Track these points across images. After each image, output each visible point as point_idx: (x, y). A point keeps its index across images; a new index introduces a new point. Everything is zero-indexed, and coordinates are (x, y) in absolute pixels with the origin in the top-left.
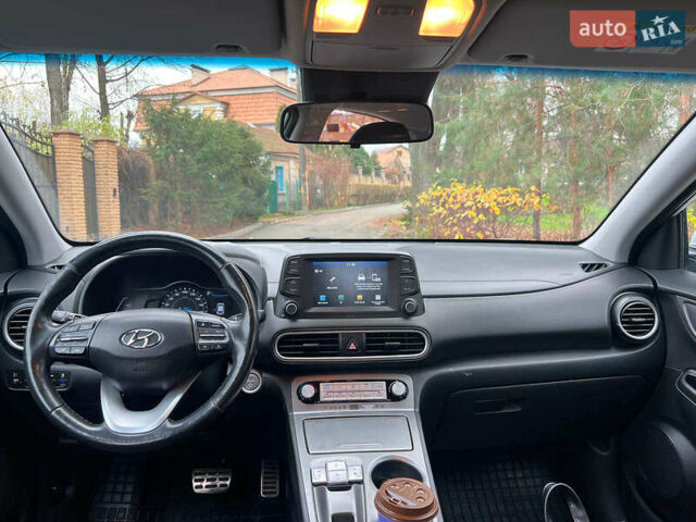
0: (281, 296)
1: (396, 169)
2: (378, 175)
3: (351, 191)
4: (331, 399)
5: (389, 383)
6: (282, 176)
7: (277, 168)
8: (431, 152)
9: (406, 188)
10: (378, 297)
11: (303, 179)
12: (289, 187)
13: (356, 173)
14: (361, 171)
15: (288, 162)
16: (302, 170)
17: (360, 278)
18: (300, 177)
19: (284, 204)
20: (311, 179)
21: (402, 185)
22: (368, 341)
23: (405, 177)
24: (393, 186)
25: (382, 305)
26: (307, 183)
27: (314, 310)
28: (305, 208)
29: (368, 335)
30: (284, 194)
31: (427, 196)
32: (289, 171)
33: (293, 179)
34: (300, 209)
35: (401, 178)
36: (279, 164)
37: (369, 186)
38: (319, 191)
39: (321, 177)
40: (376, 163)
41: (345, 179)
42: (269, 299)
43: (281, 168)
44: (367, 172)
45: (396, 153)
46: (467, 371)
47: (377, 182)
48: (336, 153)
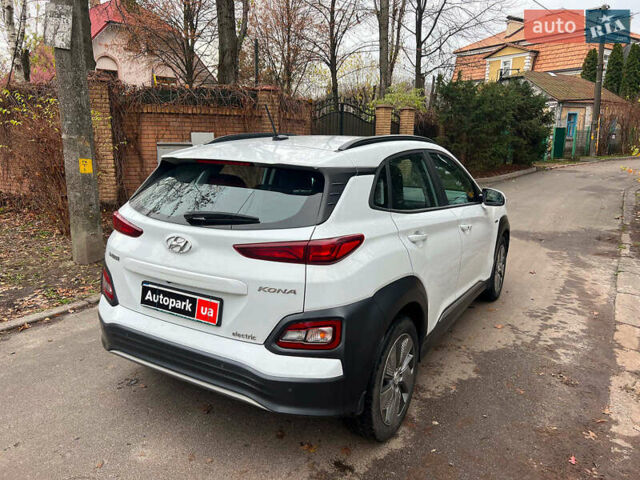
6: (574, 123)
7: (570, 115)
12: (578, 132)
15: (584, 108)
16: (596, 115)
18: (593, 123)
19: (570, 150)
20: (604, 124)
26: (598, 130)
28: (593, 154)
30: (571, 140)
32: (583, 117)
34: (588, 155)
36: (572, 111)
38: (613, 137)
43: (575, 115)
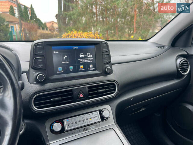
0: (32, 70)
1: (52, 28)
2: (47, 30)
3: (39, 34)
4: (72, 128)
5: (101, 112)
6: (13, 29)
7: (11, 27)
8: (64, 22)
9: (56, 34)
10: (91, 66)
11: (21, 31)
12: (16, 33)
13: (39, 29)
14: (41, 28)
15: (15, 25)
16: (21, 27)
17: (81, 56)
18: (20, 30)
20: (24, 31)
21: (54, 33)
22: (89, 91)
23: (55, 31)
24: (52, 33)
25: (94, 70)
26: (23, 32)
27: (55, 77)
29: (89, 88)
30: (15, 36)
31: (65, 35)
32: (16, 27)
33: (18, 31)
35: (54, 31)
36: (12, 25)
37: (44, 33)
38: (28, 35)
39: (28, 30)
40: (46, 26)
41: (36, 31)
42: (23, 72)
43: (13, 27)
44: (43, 29)
45: (52, 23)
46: (132, 98)
47: (47, 32)
48: (32, 22)
